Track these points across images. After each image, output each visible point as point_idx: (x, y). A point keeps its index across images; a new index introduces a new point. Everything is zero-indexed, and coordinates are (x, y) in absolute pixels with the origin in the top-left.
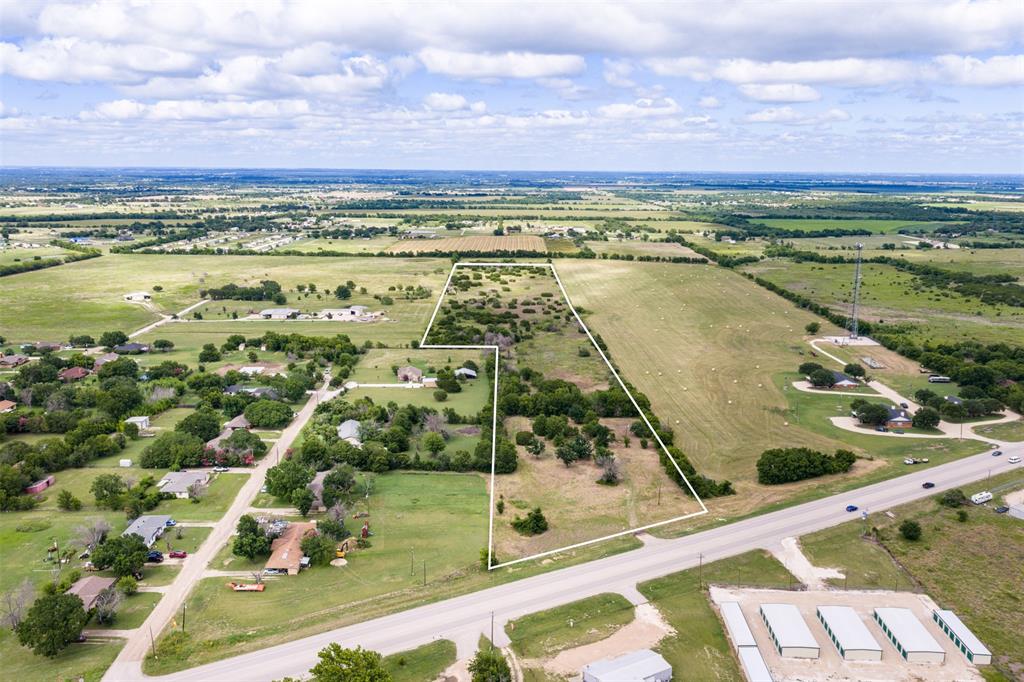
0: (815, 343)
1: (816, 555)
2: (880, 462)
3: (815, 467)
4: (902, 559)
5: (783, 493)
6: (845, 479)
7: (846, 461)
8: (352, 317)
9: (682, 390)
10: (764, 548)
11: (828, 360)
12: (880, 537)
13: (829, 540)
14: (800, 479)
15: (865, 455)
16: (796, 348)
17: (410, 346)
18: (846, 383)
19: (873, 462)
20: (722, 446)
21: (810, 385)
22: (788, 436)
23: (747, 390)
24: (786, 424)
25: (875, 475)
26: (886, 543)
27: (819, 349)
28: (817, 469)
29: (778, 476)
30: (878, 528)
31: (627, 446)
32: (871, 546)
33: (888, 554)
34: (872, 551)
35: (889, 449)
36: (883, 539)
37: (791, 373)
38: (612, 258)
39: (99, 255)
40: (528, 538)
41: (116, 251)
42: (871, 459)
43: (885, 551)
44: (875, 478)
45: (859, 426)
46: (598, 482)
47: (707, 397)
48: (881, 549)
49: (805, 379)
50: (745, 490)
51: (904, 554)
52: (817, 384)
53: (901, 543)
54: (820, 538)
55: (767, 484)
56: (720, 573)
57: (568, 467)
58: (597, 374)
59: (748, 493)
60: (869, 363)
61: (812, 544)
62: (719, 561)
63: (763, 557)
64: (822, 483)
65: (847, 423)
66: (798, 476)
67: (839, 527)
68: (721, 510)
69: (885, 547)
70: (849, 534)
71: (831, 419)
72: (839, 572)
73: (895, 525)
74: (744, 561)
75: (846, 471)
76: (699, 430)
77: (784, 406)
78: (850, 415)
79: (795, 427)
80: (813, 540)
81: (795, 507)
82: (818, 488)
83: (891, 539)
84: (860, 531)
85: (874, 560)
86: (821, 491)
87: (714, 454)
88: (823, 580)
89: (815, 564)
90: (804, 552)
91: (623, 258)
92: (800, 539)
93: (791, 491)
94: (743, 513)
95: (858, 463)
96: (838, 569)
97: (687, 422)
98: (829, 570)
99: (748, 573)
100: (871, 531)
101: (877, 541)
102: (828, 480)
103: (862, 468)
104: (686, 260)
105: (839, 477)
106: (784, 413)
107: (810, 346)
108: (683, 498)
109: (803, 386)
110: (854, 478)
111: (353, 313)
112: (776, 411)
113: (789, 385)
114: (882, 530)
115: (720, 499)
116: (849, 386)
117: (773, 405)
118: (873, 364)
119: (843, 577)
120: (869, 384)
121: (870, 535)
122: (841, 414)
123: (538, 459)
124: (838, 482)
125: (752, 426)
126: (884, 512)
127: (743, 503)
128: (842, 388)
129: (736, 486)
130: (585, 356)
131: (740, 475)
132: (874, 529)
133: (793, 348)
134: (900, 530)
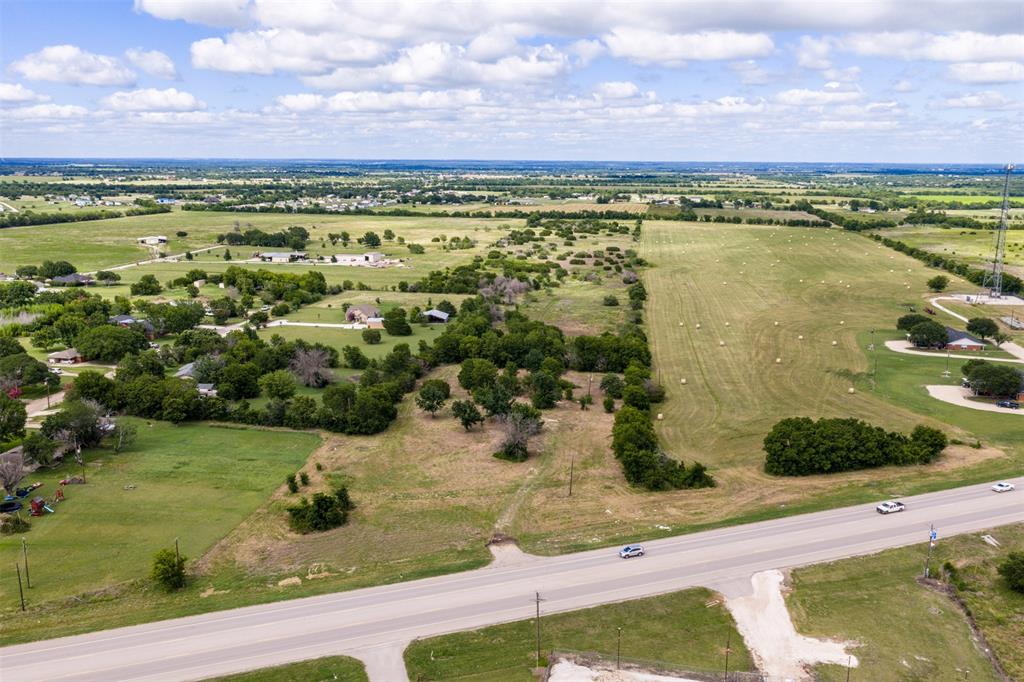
0: (938, 302)
1: (813, 610)
2: (992, 452)
3: (869, 450)
4: (994, 634)
5: (801, 489)
6: (922, 475)
7: (930, 446)
8: (364, 263)
9: (718, 345)
10: (711, 587)
11: (949, 318)
12: (957, 582)
13: (853, 581)
14: (836, 468)
15: (968, 440)
16: (908, 305)
17: (397, 289)
18: (965, 342)
19: (980, 451)
20: (735, 416)
21: (911, 345)
22: (848, 407)
23: (814, 347)
24: (852, 390)
25: (980, 471)
26: (967, 596)
27: (941, 307)
28: (870, 455)
29: (796, 462)
30: (959, 565)
31: (583, 408)
32: (935, 600)
33: (965, 618)
34: (934, 610)
35: (1013, 433)
36: (963, 587)
37: (890, 331)
38: (715, 221)
39: (169, 211)
40: (298, 536)
41: (188, 208)
42: (978, 446)
43: (961, 612)
44: (978, 476)
45: (970, 398)
46: (495, 455)
47: (749, 354)
48: (955, 607)
49: (905, 338)
50: (733, 481)
51: (1000, 622)
52: (920, 344)
53: (998, 599)
54: (834, 577)
55: (776, 474)
56: (598, 631)
57: (468, 431)
58: (611, 323)
59: (737, 486)
60: (1009, 322)
61: (814, 586)
62: (607, 607)
63: (703, 605)
64: (876, 478)
65: (953, 395)
66: (833, 463)
67: (879, 557)
68: (673, 511)
69: (963, 605)
70: (895, 571)
71: (929, 387)
72: (848, 651)
73: (995, 561)
74: (661, 611)
75: (926, 462)
76: (712, 393)
77: (859, 368)
78: (960, 383)
79: (863, 396)
80: (819, 578)
81: (809, 515)
82: (867, 485)
83: (980, 588)
84: (918, 568)
85: (932, 628)
86: (871, 491)
87: (714, 426)
88: (806, 667)
89: (803, 628)
90: (790, 603)
91: (729, 221)
92: (794, 574)
93: (816, 488)
94: (711, 519)
95: (949, 450)
96: (847, 644)
97: (699, 381)
98: (830, 644)
99: (656, 635)
100: (941, 569)
101: (949, 590)
102: (890, 473)
103: (957, 458)
104: (805, 224)
105: (911, 471)
106: (854, 378)
107: (930, 304)
108: (617, 487)
109: (900, 346)
110: (938, 474)
111: (367, 259)
112: (847, 374)
113: (879, 345)
114: (965, 570)
115: (682, 493)
116: (970, 347)
117: (844, 366)
118: (1015, 324)
119: (854, 662)
120: (1001, 346)
121: (937, 576)
122: (948, 382)
123: (434, 417)
124: (905, 479)
125: (796, 390)
126: (978, 535)
127: (720, 501)
128: (958, 349)
129: (722, 475)
130: (610, 305)
131: (739, 458)
132: (948, 567)
133: (903, 305)
134: (1000, 572)
